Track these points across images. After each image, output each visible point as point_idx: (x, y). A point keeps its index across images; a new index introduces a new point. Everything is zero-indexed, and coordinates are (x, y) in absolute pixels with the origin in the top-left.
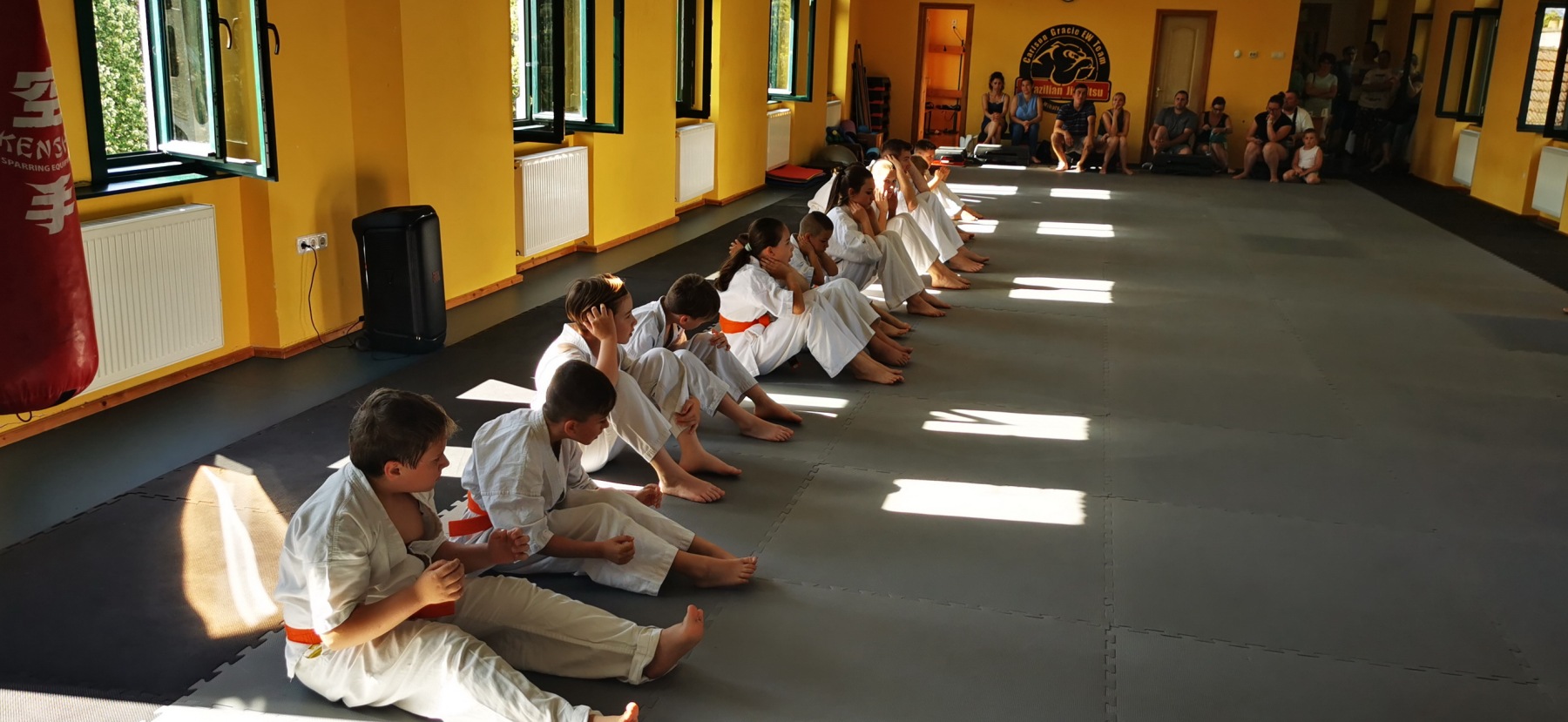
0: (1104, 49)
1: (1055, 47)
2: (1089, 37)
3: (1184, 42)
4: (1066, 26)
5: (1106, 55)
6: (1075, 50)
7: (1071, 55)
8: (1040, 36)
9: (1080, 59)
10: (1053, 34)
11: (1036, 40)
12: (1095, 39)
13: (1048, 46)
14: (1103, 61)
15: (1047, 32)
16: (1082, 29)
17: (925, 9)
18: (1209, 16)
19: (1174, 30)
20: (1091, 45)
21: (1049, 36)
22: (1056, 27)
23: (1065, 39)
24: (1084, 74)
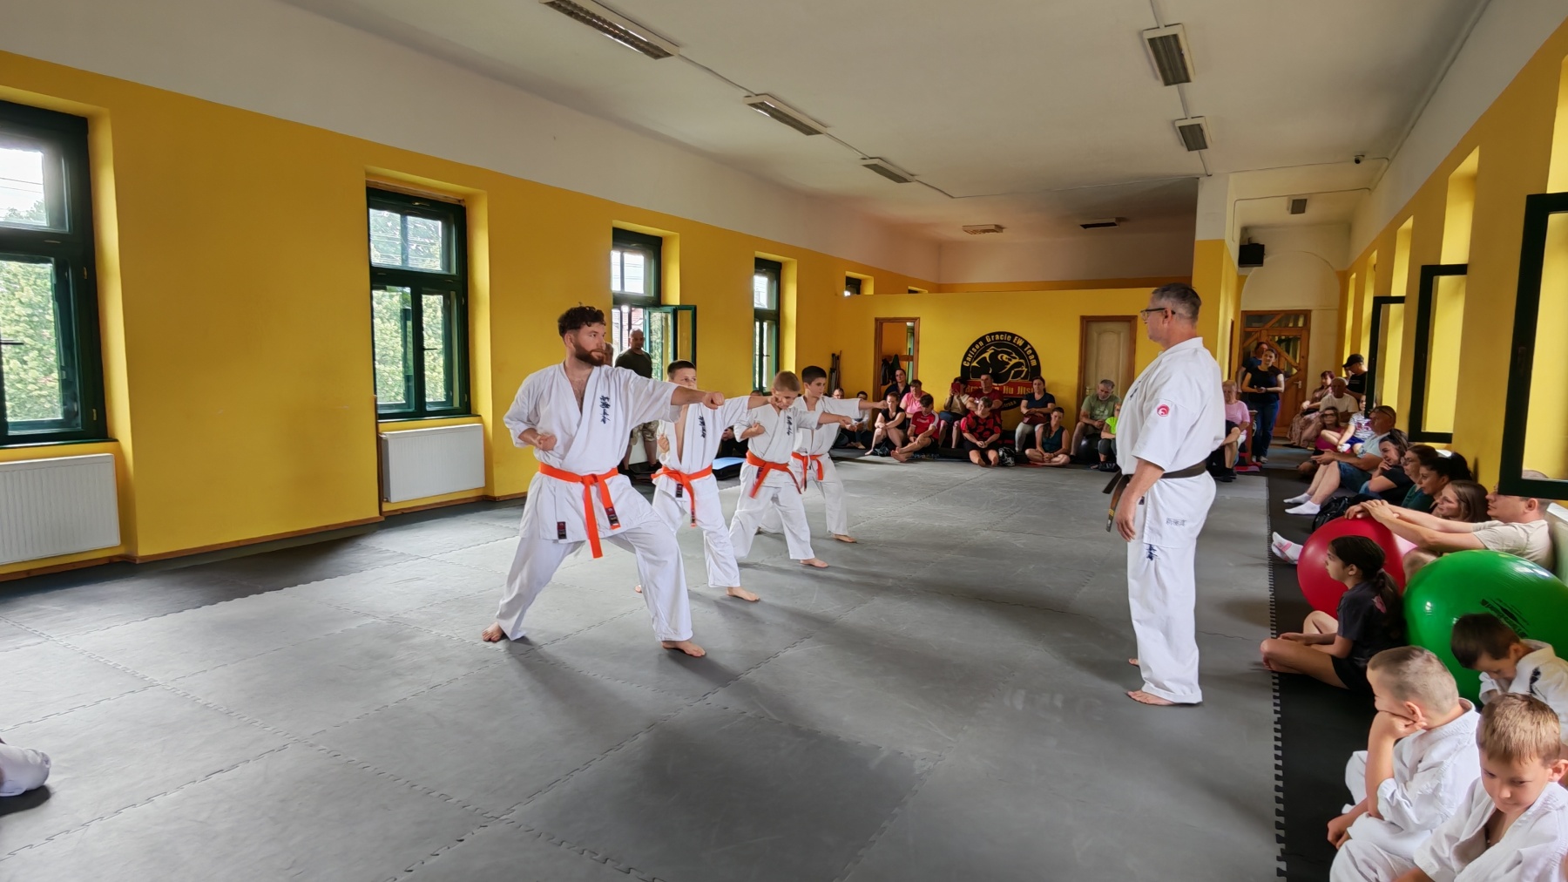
0: (1034, 353)
1: (990, 351)
2: (1020, 343)
3: (1109, 344)
4: (999, 333)
5: (1036, 358)
6: (1009, 354)
7: (1005, 357)
8: (977, 342)
9: (1014, 361)
10: (988, 340)
11: (973, 345)
12: (1026, 343)
13: (984, 351)
14: (1034, 363)
15: (983, 339)
16: (1013, 336)
17: (880, 323)
18: (1130, 320)
19: (1100, 334)
20: (1022, 349)
21: (985, 342)
22: (990, 335)
23: (999, 344)
24: (1017, 374)
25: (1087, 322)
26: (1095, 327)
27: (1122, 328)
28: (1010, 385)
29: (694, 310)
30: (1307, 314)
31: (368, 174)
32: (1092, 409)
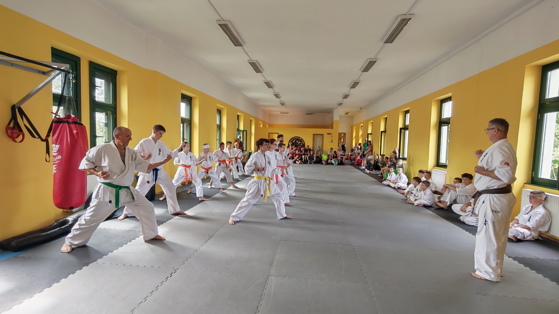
0: (304, 141)
1: (294, 141)
2: (301, 139)
3: (318, 139)
4: (296, 137)
5: (304, 142)
6: (298, 141)
7: (298, 142)
8: (292, 139)
9: (299, 143)
10: (294, 138)
11: (291, 139)
12: (302, 139)
13: (293, 140)
14: (304, 143)
15: (293, 138)
16: (299, 137)
17: (269, 133)
18: (323, 135)
19: (316, 137)
20: (301, 140)
21: (293, 139)
22: (294, 137)
23: (296, 139)
24: (300, 145)
25: (314, 135)
26: (315, 136)
27: (321, 136)
28: (299, 148)
29: (246, 131)
30: (345, 134)
31: (217, 107)
32: (317, 152)
